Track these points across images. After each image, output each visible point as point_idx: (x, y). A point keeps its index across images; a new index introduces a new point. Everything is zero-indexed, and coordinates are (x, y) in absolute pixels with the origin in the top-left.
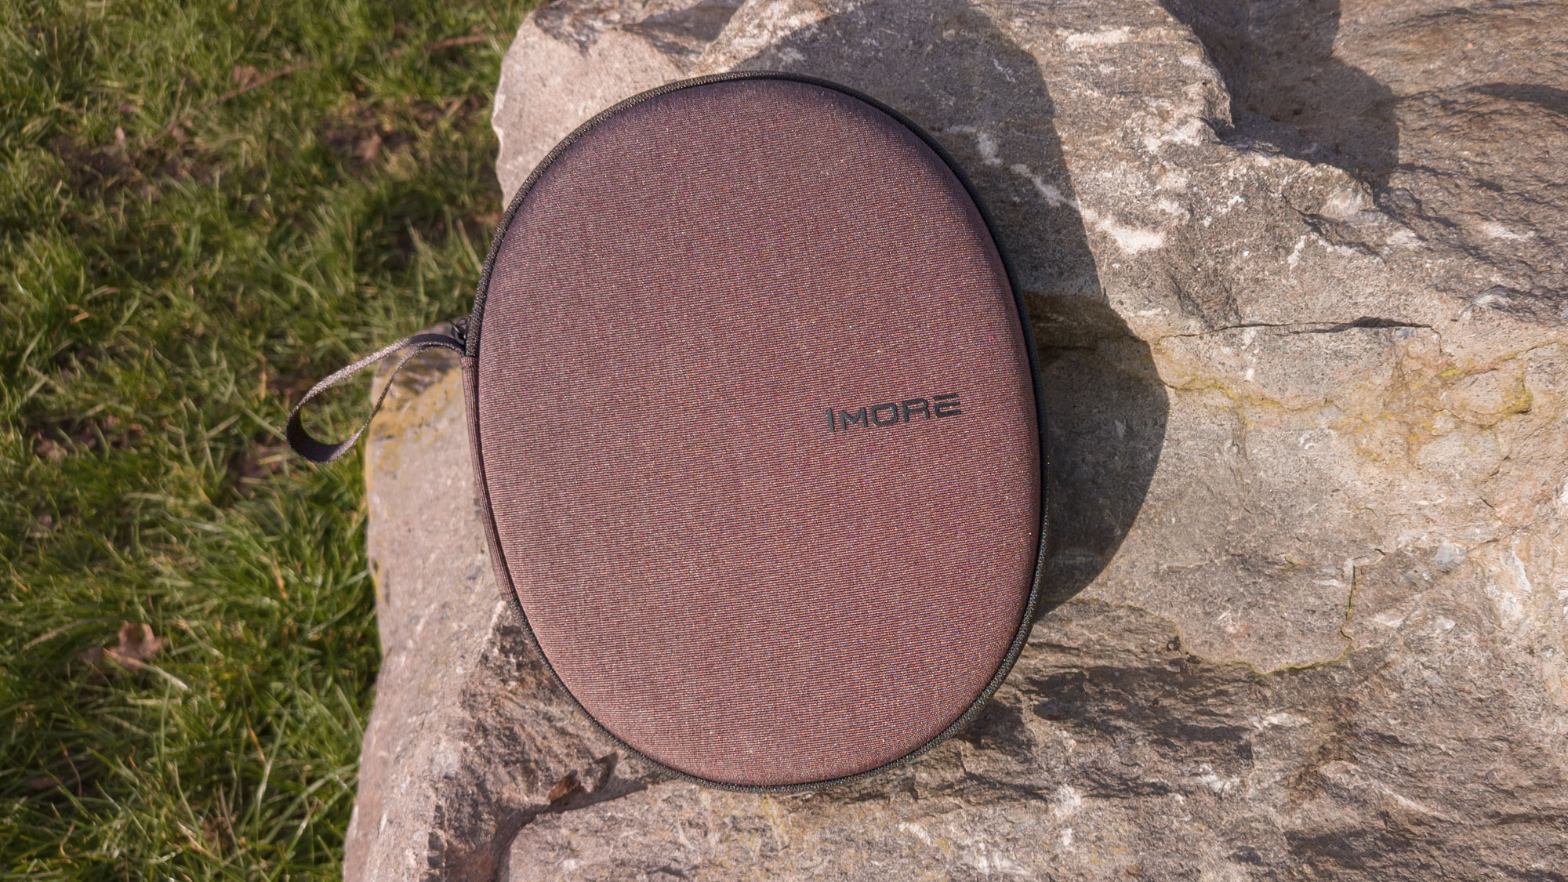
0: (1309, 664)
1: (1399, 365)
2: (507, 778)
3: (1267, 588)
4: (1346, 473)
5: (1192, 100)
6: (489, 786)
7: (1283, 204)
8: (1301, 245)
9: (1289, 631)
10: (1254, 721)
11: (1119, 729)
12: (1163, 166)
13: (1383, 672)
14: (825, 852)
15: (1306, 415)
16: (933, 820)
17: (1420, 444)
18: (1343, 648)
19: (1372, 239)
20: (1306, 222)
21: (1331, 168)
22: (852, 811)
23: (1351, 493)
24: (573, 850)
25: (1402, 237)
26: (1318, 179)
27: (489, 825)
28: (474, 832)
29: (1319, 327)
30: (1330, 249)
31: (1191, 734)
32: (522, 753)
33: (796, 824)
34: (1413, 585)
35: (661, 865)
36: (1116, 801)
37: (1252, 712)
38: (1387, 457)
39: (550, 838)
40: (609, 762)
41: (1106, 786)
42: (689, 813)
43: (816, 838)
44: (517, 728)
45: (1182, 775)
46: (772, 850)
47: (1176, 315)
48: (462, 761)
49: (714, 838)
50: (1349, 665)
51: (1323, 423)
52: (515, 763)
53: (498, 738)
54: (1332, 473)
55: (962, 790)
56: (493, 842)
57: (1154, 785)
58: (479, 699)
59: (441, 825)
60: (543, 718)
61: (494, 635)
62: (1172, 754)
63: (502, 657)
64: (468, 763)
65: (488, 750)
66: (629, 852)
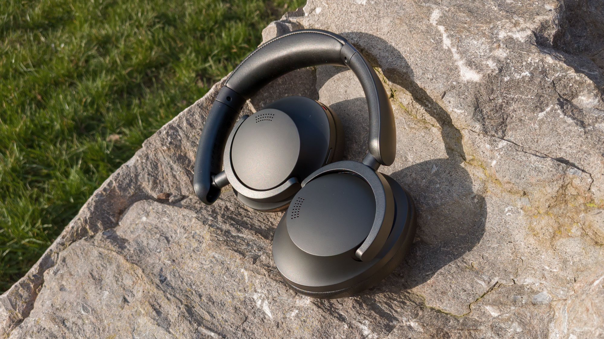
0: (447, 312)
1: (564, 187)
2: (146, 179)
4: (519, 236)
6: (139, 178)
7: (551, 86)
8: (548, 109)
9: (449, 293)
10: (404, 319)
12: (499, 45)
13: (472, 331)
14: (212, 262)
15: (513, 197)
16: (253, 274)
17: (561, 237)
18: (465, 313)
19: (588, 121)
20: (559, 100)
21: (586, 78)
22: (229, 253)
23: (517, 248)
24: (148, 215)
26: (576, 81)
27: (132, 191)
28: (125, 190)
29: (538, 154)
30: (562, 116)
31: (374, 308)
32: (157, 174)
33: (210, 246)
34: (515, 302)
35: (167, 236)
36: (320, 311)
37: (407, 316)
38: (541, 236)
39: (146, 207)
42: (186, 224)
43: (212, 255)
44: (159, 165)
45: (355, 319)
47: (470, 117)
49: (186, 235)
50: (461, 321)
51: (519, 205)
52: (152, 176)
53: (151, 163)
54: (513, 233)
55: (271, 270)
56: (130, 197)
57: (341, 315)
58: (151, 146)
59: (116, 180)
60: (170, 167)
61: (167, 126)
62: (358, 309)
63: (166, 136)
64: (136, 166)
65: (145, 165)
66: (162, 226)
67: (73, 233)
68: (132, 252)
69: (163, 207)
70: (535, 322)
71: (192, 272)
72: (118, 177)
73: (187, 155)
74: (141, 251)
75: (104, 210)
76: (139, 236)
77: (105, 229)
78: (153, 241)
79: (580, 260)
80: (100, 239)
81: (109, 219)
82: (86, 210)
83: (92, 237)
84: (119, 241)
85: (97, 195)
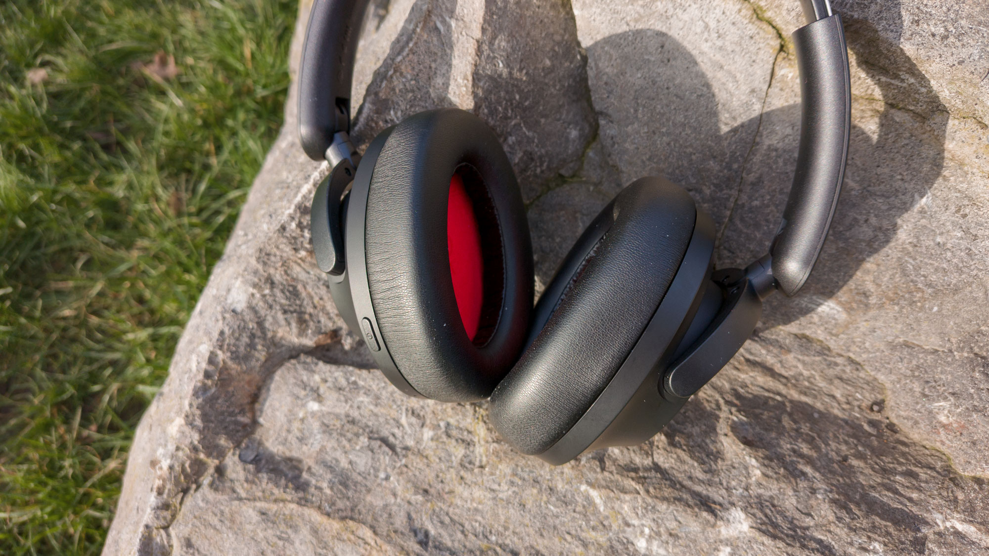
2: (283, 322)
6: (267, 325)
10: (938, 518)
11: (804, 474)
14: (512, 483)
16: (612, 495)
24: (319, 395)
27: (261, 354)
28: (247, 358)
31: (872, 507)
32: (300, 306)
33: (496, 453)
35: (382, 435)
37: (939, 508)
39: (305, 378)
41: (775, 526)
42: (415, 405)
43: (508, 471)
44: (300, 287)
45: (851, 543)
46: (470, 463)
48: (249, 302)
49: (428, 434)
52: (292, 312)
53: (282, 291)
55: (645, 478)
56: (261, 366)
57: (820, 542)
58: (273, 258)
59: (221, 347)
60: (324, 284)
61: (295, 211)
62: (848, 520)
63: (298, 231)
64: (254, 305)
65: (272, 298)
66: (360, 414)
67: (177, 479)
68: (328, 491)
69: (346, 373)
71: (476, 510)
72: (223, 340)
74: (346, 486)
75: (222, 413)
76: (323, 449)
77: (237, 445)
78: (360, 454)
80: (242, 475)
81: (237, 423)
82: (187, 429)
83: (220, 471)
84: (283, 467)
85: (196, 394)
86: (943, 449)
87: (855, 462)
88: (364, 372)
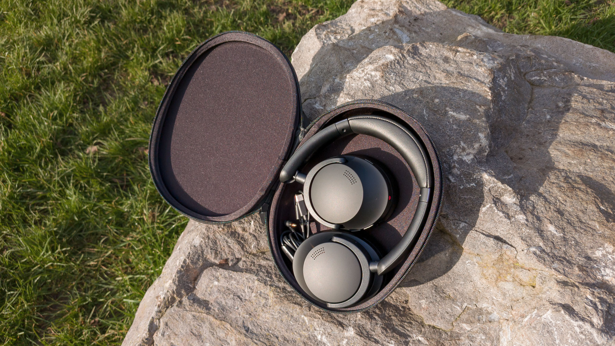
0: (439, 327)
1: (501, 255)
2: (210, 253)
3: (439, 299)
4: (476, 278)
5: (474, 149)
6: (204, 253)
7: (489, 191)
8: (488, 206)
9: (438, 315)
10: (414, 335)
11: (375, 319)
12: (455, 165)
13: (457, 341)
14: (279, 313)
15: (471, 256)
16: (311, 319)
17: (501, 280)
18: (450, 328)
19: (511, 214)
20: (493, 200)
21: (508, 187)
22: (291, 306)
23: (476, 285)
24: (218, 280)
25: (521, 217)
26: (502, 189)
27: (200, 263)
28: (196, 263)
29: (483, 232)
30: (496, 211)
31: (394, 330)
32: (217, 248)
33: (275, 302)
34: (479, 320)
35: (238, 295)
36: (362, 339)
37: (415, 333)
38: (490, 279)
39: (214, 274)
40: (238, 260)
41: (362, 333)
42: (251, 284)
43: (279, 308)
44: (217, 241)
45: (385, 341)
46: (266, 305)
48: (200, 244)
49: (254, 294)
50: (449, 334)
51: (475, 260)
52: (213, 250)
53: (212, 241)
54: (472, 276)
56: (200, 268)
57: (375, 339)
59: (188, 258)
60: (225, 241)
62: (385, 333)
65: (208, 243)
66: (232, 287)
67: (165, 302)
68: (217, 311)
69: (228, 273)
70: (492, 332)
71: (266, 321)
72: (189, 256)
73: (237, 230)
74: (223, 310)
75: (184, 281)
76: (217, 297)
77: (187, 294)
78: (229, 300)
79: (513, 294)
80: (188, 303)
81: (188, 286)
82: (173, 285)
83: (180, 302)
84: (202, 303)
85: (178, 272)
86: (422, 316)
87: (393, 318)
88: (235, 273)
